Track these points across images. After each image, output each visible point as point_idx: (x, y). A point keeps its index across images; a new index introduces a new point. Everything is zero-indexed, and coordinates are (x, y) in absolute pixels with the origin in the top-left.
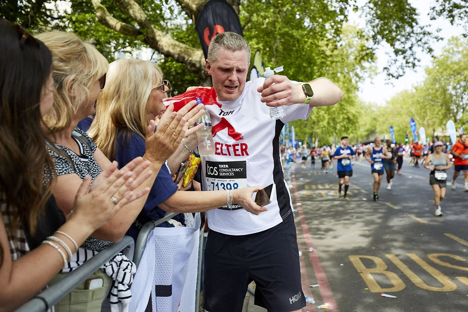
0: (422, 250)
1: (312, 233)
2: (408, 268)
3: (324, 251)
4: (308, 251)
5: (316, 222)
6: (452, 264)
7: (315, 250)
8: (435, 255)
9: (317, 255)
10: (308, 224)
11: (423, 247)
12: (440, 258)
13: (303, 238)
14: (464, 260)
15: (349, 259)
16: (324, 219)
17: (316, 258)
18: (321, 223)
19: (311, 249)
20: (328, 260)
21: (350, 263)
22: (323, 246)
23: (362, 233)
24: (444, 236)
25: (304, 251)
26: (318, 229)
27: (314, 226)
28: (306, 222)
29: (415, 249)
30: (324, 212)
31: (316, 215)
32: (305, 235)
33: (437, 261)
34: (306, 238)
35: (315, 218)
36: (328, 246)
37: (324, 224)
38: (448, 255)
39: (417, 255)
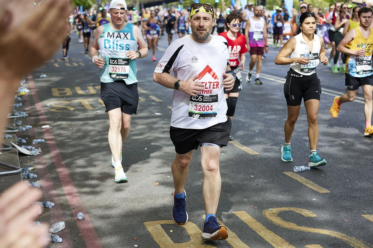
0: (255, 203)
1: (76, 183)
2: (236, 237)
3: (102, 217)
4: (75, 218)
5: (81, 162)
6: (299, 224)
7: (87, 217)
8: (275, 210)
9: (91, 225)
10: (68, 166)
11: (256, 199)
12: (281, 215)
13: (64, 195)
14: (315, 215)
15: (145, 228)
16: (94, 156)
17: (89, 230)
18: (91, 164)
19: (80, 216)
20: (111, 233)
21: (148, 235)
22: (99, 207)
23: (159, 178)
24: (284, 175)
25: (69, 218)
26: (87, 176)
27: (79, 170)
28: (63, 162)
29: (244, 203)
30: (95, 141)
31: (81, 148)
32: (67, 189)
33: (278, 221)
34: (69, 194)
35: (80, 154)
36: (108, 207)
37: (94, 166)
38: (292, 209)
39: (249, 213)
